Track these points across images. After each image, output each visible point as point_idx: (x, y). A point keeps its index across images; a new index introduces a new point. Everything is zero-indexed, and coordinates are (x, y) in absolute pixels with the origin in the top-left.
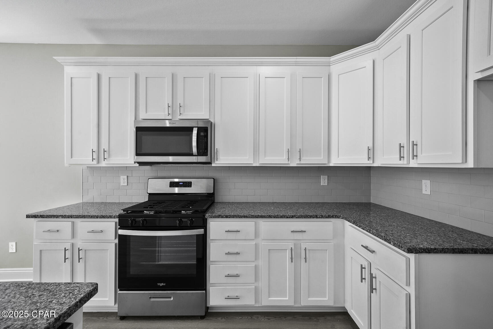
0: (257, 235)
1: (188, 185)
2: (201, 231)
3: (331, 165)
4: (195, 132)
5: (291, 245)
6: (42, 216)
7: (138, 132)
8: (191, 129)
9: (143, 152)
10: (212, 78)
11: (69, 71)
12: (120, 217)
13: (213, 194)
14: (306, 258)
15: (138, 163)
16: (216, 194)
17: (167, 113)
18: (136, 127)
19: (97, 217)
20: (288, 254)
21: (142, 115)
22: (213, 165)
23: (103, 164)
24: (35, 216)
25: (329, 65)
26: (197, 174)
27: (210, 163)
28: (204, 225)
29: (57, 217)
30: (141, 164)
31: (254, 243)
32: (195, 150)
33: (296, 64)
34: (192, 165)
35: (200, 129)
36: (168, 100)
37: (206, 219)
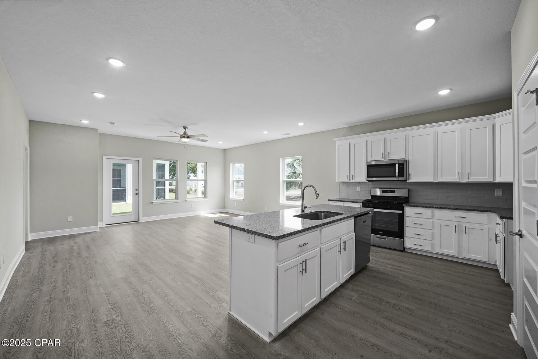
0: (433, 217)
1: (393, 192)
2: (401, 212)
3: (496, 182)
4: (397, 165)
5: (456, 224)
6: (333, 200)
7: (368, 167)
8: (395, 164)
9: (371, 175)
10: (406, 139)
11: (338, 143)
12: (363, 203)
13: (408, 197)
14: (466, 232)
15: (368, 181)
16: (410, 198)
17: (382, 157)
18: (367, 165)
19: (353, 202)
20: (454, 228)
21: (369, 159)
22: (407, 182)
23: (352, 181)
24: (331, 200)
25: (494, 118)
26: (398, 187)
27: (406, 181)
28: (402, 209)
29: (339, 201)
30: (369, 181)
31: (431, 220)
32: (397, 174)
33: (465, 122)
34: (394, 182)
35: (400, 164)
36: (382, 151)
37: (403, 207)
